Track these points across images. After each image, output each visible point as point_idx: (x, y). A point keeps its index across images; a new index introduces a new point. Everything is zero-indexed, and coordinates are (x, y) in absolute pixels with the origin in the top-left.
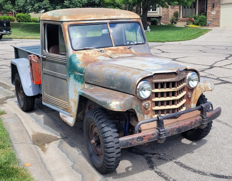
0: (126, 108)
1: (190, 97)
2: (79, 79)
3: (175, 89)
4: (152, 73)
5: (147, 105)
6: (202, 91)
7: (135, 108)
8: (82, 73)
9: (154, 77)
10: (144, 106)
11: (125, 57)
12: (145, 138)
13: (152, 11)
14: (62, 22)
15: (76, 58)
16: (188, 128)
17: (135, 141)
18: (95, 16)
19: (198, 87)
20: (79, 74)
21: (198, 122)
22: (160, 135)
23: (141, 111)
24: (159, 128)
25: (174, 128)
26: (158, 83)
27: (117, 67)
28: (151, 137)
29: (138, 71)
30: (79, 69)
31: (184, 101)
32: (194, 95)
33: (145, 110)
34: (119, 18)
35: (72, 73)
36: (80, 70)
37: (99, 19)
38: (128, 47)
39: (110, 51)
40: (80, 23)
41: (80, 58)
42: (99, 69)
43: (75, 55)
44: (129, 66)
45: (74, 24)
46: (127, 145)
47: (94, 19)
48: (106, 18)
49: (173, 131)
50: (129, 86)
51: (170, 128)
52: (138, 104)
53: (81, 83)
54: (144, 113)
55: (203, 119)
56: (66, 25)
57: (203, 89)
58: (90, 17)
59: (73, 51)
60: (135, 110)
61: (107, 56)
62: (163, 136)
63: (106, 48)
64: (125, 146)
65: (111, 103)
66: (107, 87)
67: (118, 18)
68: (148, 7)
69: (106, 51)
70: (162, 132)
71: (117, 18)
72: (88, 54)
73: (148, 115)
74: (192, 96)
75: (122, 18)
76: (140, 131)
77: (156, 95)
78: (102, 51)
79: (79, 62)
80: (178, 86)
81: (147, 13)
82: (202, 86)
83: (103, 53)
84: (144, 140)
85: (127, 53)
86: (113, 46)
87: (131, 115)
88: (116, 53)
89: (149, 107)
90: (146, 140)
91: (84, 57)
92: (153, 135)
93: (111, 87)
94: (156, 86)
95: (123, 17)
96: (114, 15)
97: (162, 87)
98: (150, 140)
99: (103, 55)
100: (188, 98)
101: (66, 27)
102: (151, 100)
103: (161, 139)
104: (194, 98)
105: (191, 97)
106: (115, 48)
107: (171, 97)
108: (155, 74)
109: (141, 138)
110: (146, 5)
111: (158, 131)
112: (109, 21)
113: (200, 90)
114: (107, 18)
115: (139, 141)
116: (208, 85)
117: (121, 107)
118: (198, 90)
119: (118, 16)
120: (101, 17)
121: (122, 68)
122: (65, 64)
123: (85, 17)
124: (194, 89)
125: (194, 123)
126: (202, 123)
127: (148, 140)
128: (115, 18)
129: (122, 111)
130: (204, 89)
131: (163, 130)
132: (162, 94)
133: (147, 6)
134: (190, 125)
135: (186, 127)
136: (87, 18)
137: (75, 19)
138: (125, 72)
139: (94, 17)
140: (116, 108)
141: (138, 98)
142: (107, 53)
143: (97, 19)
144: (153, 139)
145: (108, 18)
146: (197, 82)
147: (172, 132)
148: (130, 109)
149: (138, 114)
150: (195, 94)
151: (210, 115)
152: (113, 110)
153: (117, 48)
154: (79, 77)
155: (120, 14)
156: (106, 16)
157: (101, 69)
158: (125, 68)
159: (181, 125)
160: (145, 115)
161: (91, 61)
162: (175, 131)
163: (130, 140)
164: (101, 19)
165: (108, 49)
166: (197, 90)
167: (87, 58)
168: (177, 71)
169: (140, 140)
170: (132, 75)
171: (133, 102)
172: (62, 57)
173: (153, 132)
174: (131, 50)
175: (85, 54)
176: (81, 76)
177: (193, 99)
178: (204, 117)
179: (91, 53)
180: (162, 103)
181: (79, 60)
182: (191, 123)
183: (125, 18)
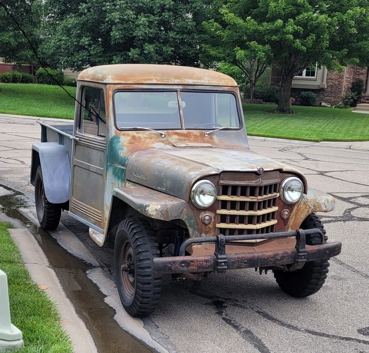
0: (171, 216)
1: (285, 217)
2: (119, 174)
3: (254, 199)
4: (218, 169)
5: (207, 218)
6: (309, 211)
7: (186, 219)
8: (124, 165)
9: (222, 175)
10: (203, 219)
11: (197, 147)
12: (193, 263)
13: (306, 76)
14: (106, 84)
15: (119, 142)
16: (269, 262)
17: (177, 265)
18: (159, 78)
19: (302, 203)
20: (120, 167)
21: (289, 256)
22: (217, 263)
23: (196, 226)
24: (217, 253)
25: (243, 258)
26: (228, 186)
27: (174, 159)
28: (202, 264)
29: (200, 165)
30: (121, 158)
31: (273, 222)
32: (294, 216)
33: (203, 225)
34: (199, 84)
35: (110, 166)
36: (122, 161)
37: (165, 83)
38: (207, 133)
39: (176, 137)
40: (133, 88)
41: (126, 143)
42: (148, 159)
43: (119, 138)
44: (191, 158)
45: (123, 88)
46: (165, 270)
47: (156, 82)
48: (177, 81)
49: (241, 262)
50: (181, 188)
51: (237, 256)
52: (191, 213)
53: (122, 181)
54: (201, 229)
55: (299, 252)
56: (111, 89)
57: (310, 208)
58: (149, 79)
59: (116, 130)
60: (186, 222)
61: (169, 143)
62: (223, 266)
63: (170, 131)
64: (160, 270)
65: (148, 206)
66: (154, 187)
67: (197, 84)
68: (295, 68)
69: (169, 135)
70: (220, 259)
71: (195, 84)
72: (139, 137)
73: (208, 235)
74: (290, 217)
75: (204, 84)
76: (187, 254)
77: (224, 205)
78: (163, 135)
79: (122, 149)
80: (260, 194)
81: (292, 79)
82: (310, 202)
83: (164, 139)
84: (192, 267)
85: (204, 142)
86: (182, 129)
87: (185, 233)
88: (184, 140)
89: (210, 223)
90: (194, 268)
91: (132, 141)
92: (206, 261)
93: (159, 188)
94: (225, 190)
95: (207, 83)
96: (191, 78)
97: (234, 193)
98: (200, 268)
99: (163, 142)
100: (283, 219)
101: (111, 92)
102: (215, 212)
103: (218, 269)
104: (294, 220)
105: (288, 219)
106: (185, 132)
107: (246, 211)
108: (224, 172)
109: (187, 263)
110: (292, 64)
111: (215, 257)
112: (181, 87)
113: (305, 209)
114: (178, 83)
115: (183, 266)
116: (320, 202)
117: (162, 214)
118: (302, 208)
119: (198, 81)
120: (168, 79)
121: (180, 161)
122: (102, 151)
123: (141, 78)
124: (294, 206)
125: (281, 256)
126: (296, 260)
127: (198, 268)
128: (192, 83)
129: (164, 220)
130: (313, 208)
131: (223, 256)
132: (233, 205)
133: (294, 65)
134: (273, 259)
135: (264, 259)
136: (144, 80)
137: (126, 81)
138: (181, 166)
139: (156, 79)
140: (154, 214)
141: (193, 205)
142: (169, 139)
143: (162, 83)
144: (206, 268)
145: (180, 83)
146: (301, 193)
147: (239, 262)
148: (176, 218)
149: (191, 230)
150: (296, 214)
151: (314, 250)
152: (150, 217)
153: (189, 132)
154: (120, 172)
155: (201, 78)
156: (177, 79)
157: (150, 160)
158: (184, 161)
159: (256, 255)
160: (203, 234)
161: (141, 148)
162: (245, 263)
163: (170, 263)
164: (168, 83)
165: (173, 133)
166: (300, 207)
167: (137, 144)
168: (259, 170)
169: (185, 265)
170: (188, 172)
171: (183, 210)
172: (100, 140)
173: (207, 257)
174: (211, 138)
175: (134, 137)
176: (123, 171)
177: (291, 222)
178: (300, 250)
179: (145, 136)
180: (233, 219)
181: (124, 145)
182: (275, 255)
183: (210, 83)
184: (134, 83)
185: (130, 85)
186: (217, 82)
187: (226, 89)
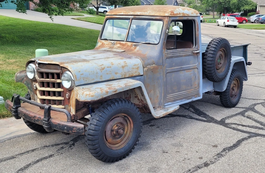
0: (17, 80)
5: (35, 86)
23: (32, 89)
37: (126, 14)
40: (113, 17)
41: (98, 46)
43: (98, 43)
45: (109, 17)
48: (132, 13)
52: (29, 81)
54: (34, 92)
58: (121, 12)
63: (118, 42)
67: (142, 15)
69: (117, 44)
71: (140, 15)
72: (104, 44)
74: (71, 99)
86: (124, 41)
106: (124, 43)
112: (132, 17)
113: (74, 95)
119: (143, 13)
135: (29, 117)
137: (111, 14)
151: (56, 123)
153: (126, 43)
160: (35, 95)
167: (101, 47)
171: (24, 78)
174: (135, 48)
177: (71, 102)
179: (107, 43)
182: (35, 117)
183: (150, 14)
184: (114, 14)
185: (112, 16)
186: (154, 14)
187: (158, 18)
